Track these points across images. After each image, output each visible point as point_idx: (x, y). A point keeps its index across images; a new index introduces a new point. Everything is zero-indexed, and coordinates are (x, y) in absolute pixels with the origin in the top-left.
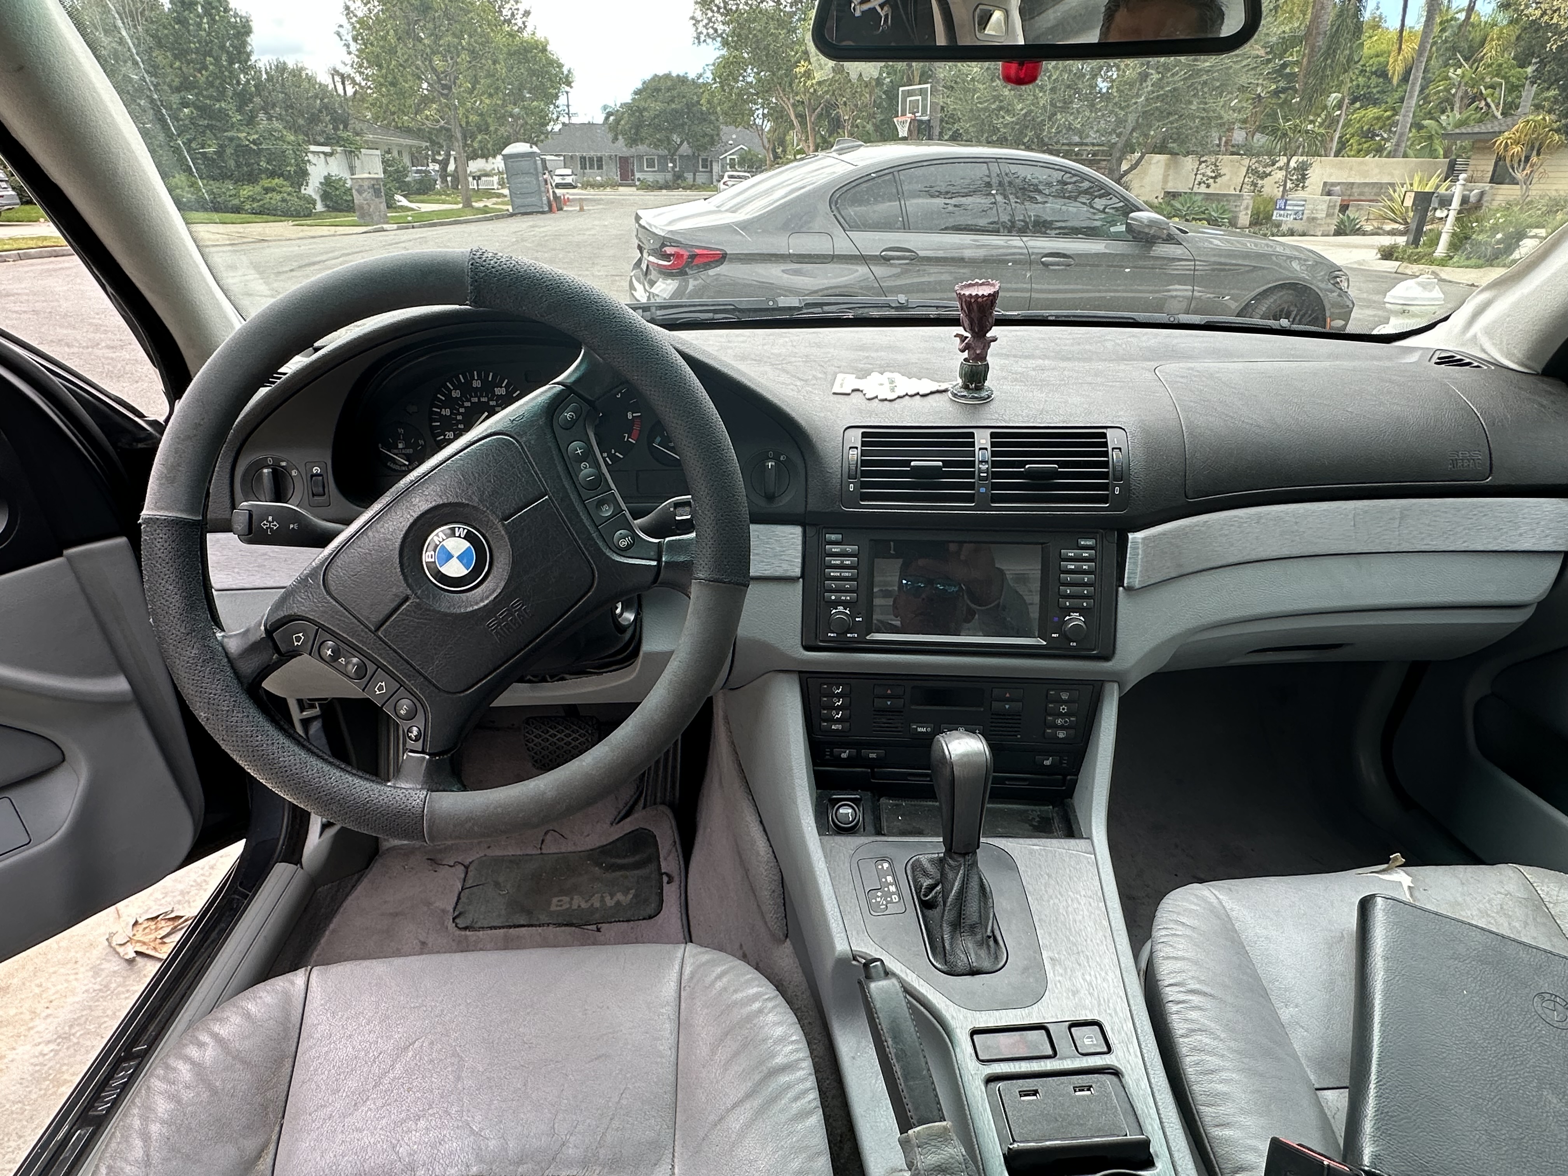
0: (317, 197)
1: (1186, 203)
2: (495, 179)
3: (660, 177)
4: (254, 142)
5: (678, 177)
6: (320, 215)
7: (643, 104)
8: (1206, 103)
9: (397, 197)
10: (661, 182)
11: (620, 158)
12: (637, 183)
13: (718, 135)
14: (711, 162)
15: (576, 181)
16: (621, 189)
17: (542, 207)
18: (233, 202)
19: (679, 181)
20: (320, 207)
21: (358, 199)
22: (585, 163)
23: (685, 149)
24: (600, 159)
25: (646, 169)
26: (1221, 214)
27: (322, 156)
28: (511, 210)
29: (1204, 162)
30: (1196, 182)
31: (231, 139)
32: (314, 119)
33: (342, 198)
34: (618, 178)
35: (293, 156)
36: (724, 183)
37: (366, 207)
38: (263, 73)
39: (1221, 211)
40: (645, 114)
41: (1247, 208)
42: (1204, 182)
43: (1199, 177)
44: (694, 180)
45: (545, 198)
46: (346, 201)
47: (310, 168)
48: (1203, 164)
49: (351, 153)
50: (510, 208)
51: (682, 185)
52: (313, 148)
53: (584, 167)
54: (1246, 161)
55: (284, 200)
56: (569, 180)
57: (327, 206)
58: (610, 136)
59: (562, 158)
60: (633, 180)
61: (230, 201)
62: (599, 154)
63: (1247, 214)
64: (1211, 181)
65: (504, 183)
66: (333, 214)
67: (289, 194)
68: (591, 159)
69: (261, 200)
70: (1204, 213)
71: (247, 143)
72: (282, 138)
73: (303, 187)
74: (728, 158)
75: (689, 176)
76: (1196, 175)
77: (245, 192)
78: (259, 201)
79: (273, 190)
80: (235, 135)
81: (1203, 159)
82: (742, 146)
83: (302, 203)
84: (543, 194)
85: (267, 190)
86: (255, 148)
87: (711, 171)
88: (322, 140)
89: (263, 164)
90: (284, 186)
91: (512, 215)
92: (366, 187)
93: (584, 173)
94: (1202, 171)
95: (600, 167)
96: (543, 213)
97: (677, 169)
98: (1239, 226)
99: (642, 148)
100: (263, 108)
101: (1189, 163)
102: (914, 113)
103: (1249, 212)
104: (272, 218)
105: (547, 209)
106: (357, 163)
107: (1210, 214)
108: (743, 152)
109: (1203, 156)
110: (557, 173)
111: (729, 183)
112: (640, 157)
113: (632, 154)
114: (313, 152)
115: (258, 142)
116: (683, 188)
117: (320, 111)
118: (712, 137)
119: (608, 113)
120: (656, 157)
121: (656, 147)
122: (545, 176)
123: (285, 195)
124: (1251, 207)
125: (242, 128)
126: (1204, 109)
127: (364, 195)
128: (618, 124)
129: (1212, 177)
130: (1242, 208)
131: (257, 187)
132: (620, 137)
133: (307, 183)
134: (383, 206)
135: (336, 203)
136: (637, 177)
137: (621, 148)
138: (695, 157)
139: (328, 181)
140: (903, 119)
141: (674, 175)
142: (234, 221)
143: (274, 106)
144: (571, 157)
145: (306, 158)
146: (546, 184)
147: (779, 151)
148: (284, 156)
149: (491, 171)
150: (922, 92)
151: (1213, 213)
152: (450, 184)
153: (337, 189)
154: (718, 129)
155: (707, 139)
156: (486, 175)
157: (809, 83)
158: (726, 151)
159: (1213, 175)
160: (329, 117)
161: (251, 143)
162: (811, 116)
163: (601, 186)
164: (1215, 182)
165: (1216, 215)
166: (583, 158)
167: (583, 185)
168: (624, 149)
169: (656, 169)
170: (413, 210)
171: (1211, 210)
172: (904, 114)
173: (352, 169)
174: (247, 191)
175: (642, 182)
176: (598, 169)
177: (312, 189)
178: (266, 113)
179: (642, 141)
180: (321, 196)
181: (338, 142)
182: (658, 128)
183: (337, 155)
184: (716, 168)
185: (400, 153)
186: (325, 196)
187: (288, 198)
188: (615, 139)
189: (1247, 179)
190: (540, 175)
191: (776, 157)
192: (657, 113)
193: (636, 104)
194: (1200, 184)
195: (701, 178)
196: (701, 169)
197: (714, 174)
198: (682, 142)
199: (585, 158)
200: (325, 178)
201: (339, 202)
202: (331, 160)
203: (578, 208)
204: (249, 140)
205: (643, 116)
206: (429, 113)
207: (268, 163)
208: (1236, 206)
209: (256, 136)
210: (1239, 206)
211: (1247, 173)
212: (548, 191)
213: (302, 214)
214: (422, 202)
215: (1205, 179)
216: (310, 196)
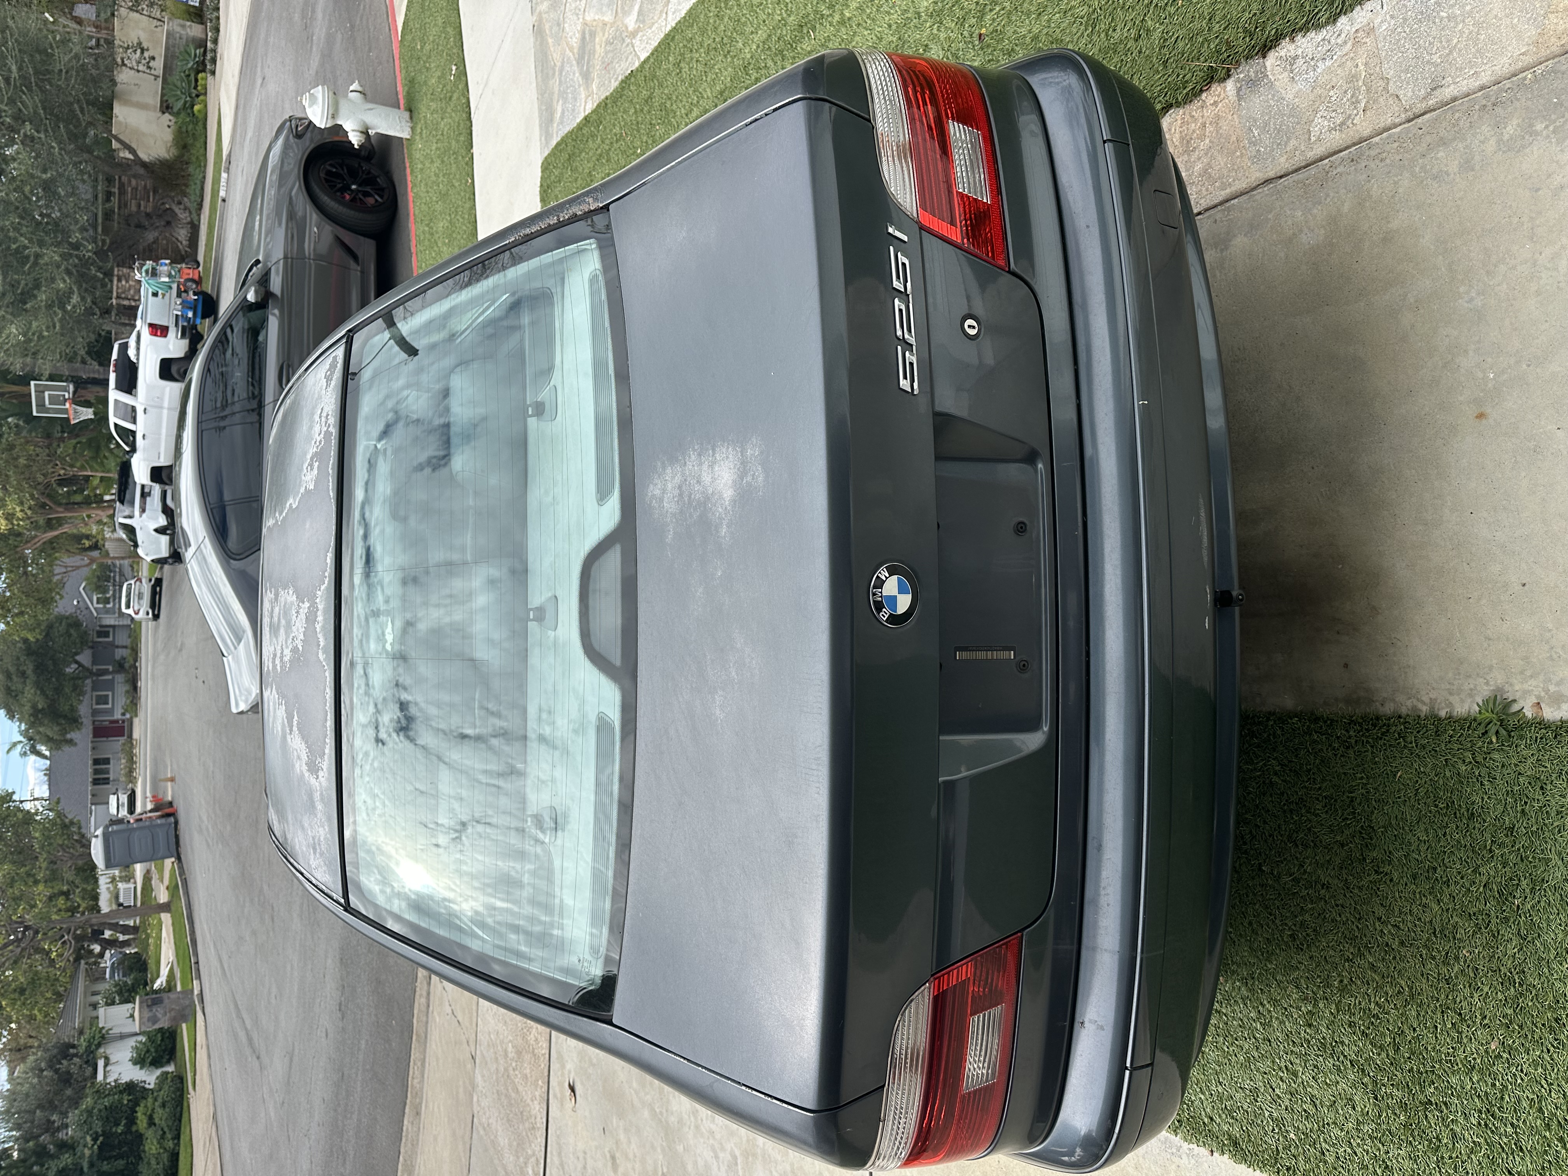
0: (158, 1072)
1: (177, 95)
2: (121, 886)
3: (121, 688)
4: (95, 1140)
5: (120, 666)
6: (181, 1067)
7: (27, 708)
8: (61, 70)
9: (156, 986)
10: (127, 687)
11: (94, 736)
12: (128, 716)
13: (67, 618)
14: (101, 626)
15: (125, 789)
16: (136, 735)
17: (170, 824)
18: (165, 1160)
19: (127, 665)
20: (170, 1068)
21: (164, 1023)
22: (101, 779)
23: (85, 658)
24: (96, 762)
25: (110, 706)
26: (190, 56)
27: (108, 1068)
28: (173, 859)
29: (123, 61)
30: (148, 71)
31: (92, 1165)
32: (66, 1079)
33: (160, 1045)
34: (122, 740)
35: (111, 1098)
36: (137, 613)
37: (173, 1013)
38: (11, 1133)
39: (187, 57)
40: (40, 706)
41: (183, 26)
42: (148, 63)
43: (141, 68)
44: (126, 647)
45: (159, 821)
46: (162, 1040)
47: (125, 1079)
48: (126, 62)
49: (102, 1038)
50: (169, 862)
51: (132, 662)
52: (100, 1077)
53: (106, 781)
54: (123, 11)
55: (163, 1105)
56: (124, 799)
57: (168, 1062)
58: (66, 749)
59: (93, 807)
60: (123, 721)
61: (164, 1164)
62: (90, 762)
63: (190, 27)
64: (146, 54)
65: (126, 876)
66: (178, 1054)
67: (156, 1100)
68: (96, 772)
69: (162, 1129)
70: (189, 76)
71: (96, 1147)
72: (89, 1112)
73: (147, 1086)
74: (96, 605)
75: (119, 653)
76: (138, 71)
77: (154, 1148)
78: (164, 1133)
79: (151, 1118)
80: (86, 1160)
81: (119, 60)
82: (81, 589)
83: (166, 1087)
84: (154, 823)
85: (151, 1123)
86: (101, 1138)
87: (114, 627)
88: (90, 1069)
89: (120, 1129)
90: (146, 1106)
91: (179, 858)
92: (150, 1014)
93: (114, 780)
94: (134, 64)
95: (107, 761)
96: (176, 823)
97: (111, 668)
98: (204, 36)
99: (84, 710)
100: (53, 1134)
101: (124, 77)
102: (65, 400)
103: (188, 23)
104: (185, 1115)
105: (172, 819)
106: (116, 1031)
107: (189, 70)
108: (88, 588)
109: (114, 59)
110: (115, 813)
111: (136, 608)
112: (95, 713)
113: (91, 723)
114: (105, 1077)
115: (94, 1136)
116: (136, 660)
117: (57, 1071)
118: (69, 625)
119: (31, 752)
120: (95, 693)
121: (82, 693)
122: (132, 821)
123: (157, 1104)
124: (181, 22)
125: (79, 1154)
126: (67, 72)
127: (159, 1016)
128: (52, 738)
129: (142, 53)
130: (183, 32)
131: (146, 1135)
132: (68, 736)
133: (142, 1082)
134: (172, 995)
135: (164, 1051)
136: (120, 717)
137: (83, 736)
138: (94, 646)
139: (140, 1061)
140: (71, 412)
141: (118, 672)
142: (189, 1155)
143: (50, 1122)
144: (93, 795)
145: (113, 1084)
146: (141, 820)
147: (87, 543)
148: (111, 1107)
149: (110, 892)
150: (40, 392)
151: (190, 65)
152: (131, 936)
153: (148, 1051)
154: (60, 618)
155: (72, 631)
156: (117, 897)
157: (20, 515)
158: (88, 608)
159: (139, 51)
160: (63, 1061)
161: (95, 1143)
162: (57, 512)
163: (131, 760)
164: (148, 50)
165: (192, 63)
166: (96, 782)
167: (131, 782)
168: (84, 730)
169: (110, 693)
170: (171, 971)
171: (185, 68)
172: (66, 411)
173: (122, 1037)
174: (151, 1146)
175: (126, 710)
176: (109, 763)
177: (149, 1078)
178: (58, 1129)
179: (73, 709)
180: (157, 1068)
181: (92, 1052)
182: (58, 690)
183: (108, 1052)
184: (109, 620)
185: (95, 994)
186: (156, 1063)
187: (160, 1100)
188: (71, 742)
189: (145, 12)
190: (130, 826)
191: (95, 547)
192: (38, 692)
193: (27, 716)
194: (149, 68)
195: (122, 639)
196: (111, 639)
197: (117, 623)
198: (77, 662)
199: (95, 780)
200: (135, 1064)
201: (163, 1048)
202: (113, 1059)
203: (169, 784)
204: (93, 1145)
205: (43, 709)
206: (54, 954)
207: (119, 1125)
208: (180, 38)
209: (88, 1138)
210: (181, 35)
211: (137, 11)
212: (150, 817)
213: (178, 1085)
214: (158, 962)
215: (143, 61)
216: (157, 1078)
